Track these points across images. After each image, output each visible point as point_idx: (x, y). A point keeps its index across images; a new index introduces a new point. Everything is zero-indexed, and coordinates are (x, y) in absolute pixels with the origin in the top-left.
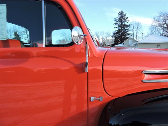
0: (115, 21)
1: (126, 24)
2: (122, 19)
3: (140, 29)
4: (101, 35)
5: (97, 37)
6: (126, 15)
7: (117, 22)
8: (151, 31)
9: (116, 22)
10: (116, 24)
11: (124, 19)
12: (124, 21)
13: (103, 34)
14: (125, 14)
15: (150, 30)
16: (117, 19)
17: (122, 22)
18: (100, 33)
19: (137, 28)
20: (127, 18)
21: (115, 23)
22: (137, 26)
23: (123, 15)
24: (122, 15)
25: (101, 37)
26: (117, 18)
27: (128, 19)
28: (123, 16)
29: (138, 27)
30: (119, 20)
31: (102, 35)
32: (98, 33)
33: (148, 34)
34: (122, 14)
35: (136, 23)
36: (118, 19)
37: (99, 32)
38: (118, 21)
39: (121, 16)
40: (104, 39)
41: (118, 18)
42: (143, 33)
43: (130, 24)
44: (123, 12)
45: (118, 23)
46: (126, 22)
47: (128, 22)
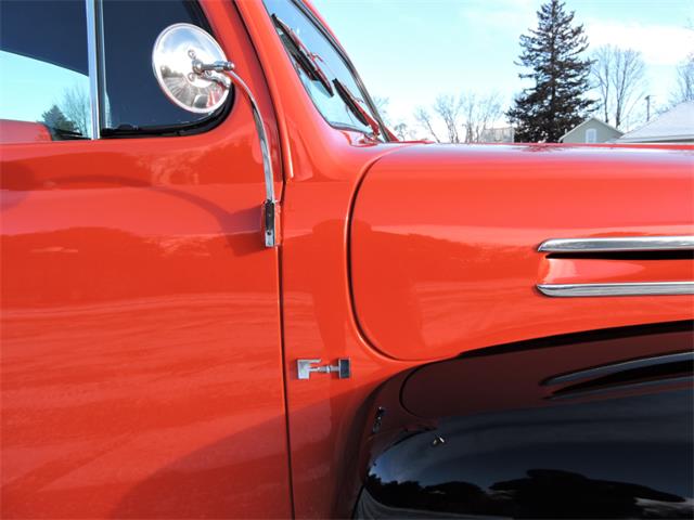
0: (525, 48)
1: (574, 57)
2: (554, 38)
3: (634, 78)
4: (462, 109)
5: (446, 119)
6: (572, 16)
7: (534, 50)
8: (685, 86)
9: (527, 53)
10: (527, 59)
11: (563, 38)
12: (562, 47)
13: (472, 106)
14: (568, 14)
15: (683, 81)
16: (533, 40)
17: (555, 52)
18: (456, 103)
19: (621, 73)
20: (578, 31)
21: (522, 58)
22: (622, 67)
23: (560, 21)
24: (555, 19)
25: (460, 120)
26: (532, 35)
27: (580, 36)
28: (559, 25)
29: (629, 68)
30: (540, 44)
31: (466, 110)
32: (449, 102)
33: (673, 99)
34: (554, 13)
35: (617, 54)
36: (537, 37)
37: (452, 100)
38: (536, 46)
39: (552, 26)
40: (474, 130)
41: (538, 33)
42: (648, 98)
43: (592, 59)
44: (559, 4)
45: (538, 55)
46: (570, 52)
47: (582, 50)
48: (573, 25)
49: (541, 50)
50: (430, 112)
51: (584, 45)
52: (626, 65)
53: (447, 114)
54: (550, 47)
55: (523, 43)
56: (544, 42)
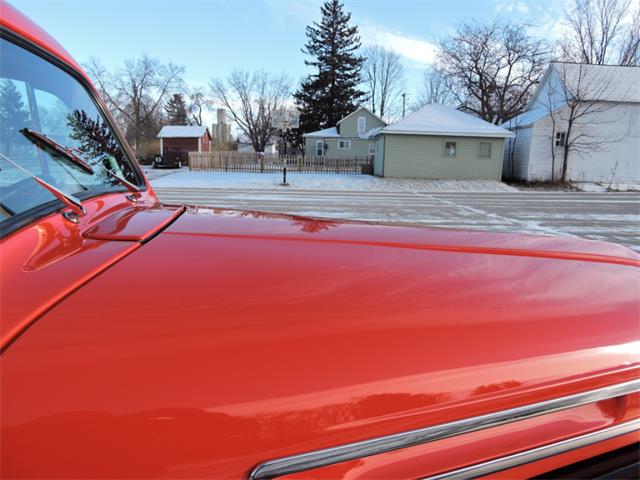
0: (310, 39)
1: (350, 52)
2: (334, 34)
3: (395, 77)
4: (255, 86)
5: (241, 94)
6: (349, 17)
7: (318, 41)
8: (430, 89)
9: (312, 43)
10: (312, 49)
11: (342, 35)
12: (341, 42)
13: (264, 84)
14: (346, 14)
15: (429, 85)
16: (317, 33)
17: (335, 47)
18: (249, 81)
19: (385, 72)
20: (353, 31)
21: (308, 47)
22: (386, 64)
23: (339, 19)
24: (335, 17)
25: (254, 96)
26: (317, 28)
27: (355, 35)
28: (339, 23)
29: (391, 69)
30: (323, 36)
31: (259, 87)
32: (243, 78)
33: (421, 99)
34: (334, 12)
35: (383, 55)
36: (320, 30)
37: (247, 76)
38: (319, 38)
39: (332, 23)
40: (266, 106)
41: (322, 27)
42: (404, 95)
43: (363, 57)
44: (339, 4)
45: (321, 46)
46: (347, 48)
47: (356, 47)
48: (350, 25)
49: (324, 43)
50: (226, 85)
51: (358, 44)
52: (389, 66)
53: (241, 89)
54: (331, 40)
55: (309, 33)
56: (326, 36)
